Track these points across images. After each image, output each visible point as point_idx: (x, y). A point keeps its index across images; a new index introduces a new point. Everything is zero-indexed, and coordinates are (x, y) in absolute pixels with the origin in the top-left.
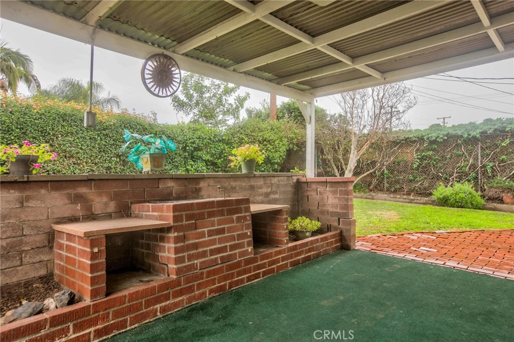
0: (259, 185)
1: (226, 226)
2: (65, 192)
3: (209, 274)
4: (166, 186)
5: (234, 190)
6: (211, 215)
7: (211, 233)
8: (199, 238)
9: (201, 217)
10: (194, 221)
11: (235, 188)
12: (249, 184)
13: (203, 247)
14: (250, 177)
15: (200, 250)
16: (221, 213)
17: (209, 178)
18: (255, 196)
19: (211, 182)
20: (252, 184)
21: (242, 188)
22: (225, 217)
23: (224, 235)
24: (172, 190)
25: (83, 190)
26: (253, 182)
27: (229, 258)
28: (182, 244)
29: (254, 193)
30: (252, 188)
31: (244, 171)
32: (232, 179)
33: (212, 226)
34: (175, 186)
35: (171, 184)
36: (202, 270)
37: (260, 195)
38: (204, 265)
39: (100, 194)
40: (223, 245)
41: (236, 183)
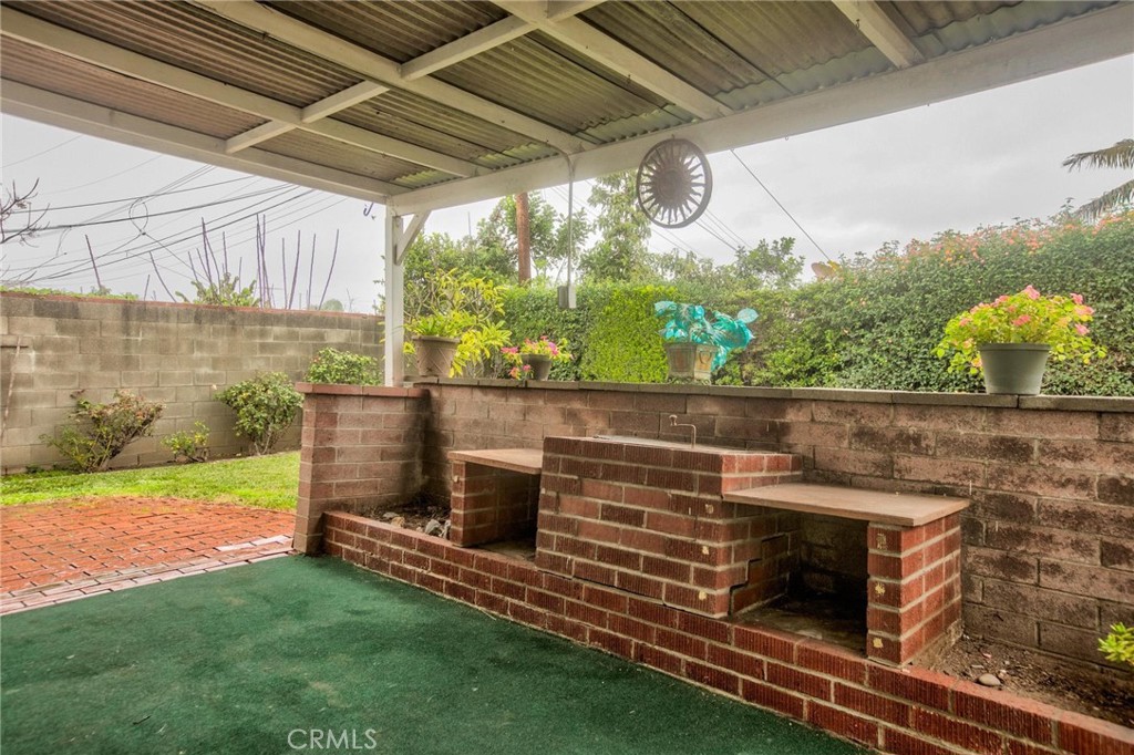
0: (1059, 445)
1: (647, 509)
3: (593, 596)
5: (912, 447)
6: (613, 473)
7: (610, 514)
8: (585, 515)
9: (586, 471)
10: (576, 477)
11: (916, 439)
12: (994, 433)
13: (589, 535)
14: (998, 410)
15: (582, 539)
16: (635, 476)
17: (815, 400)
18: (1024, 480)
19: (823, 414)
20: (1010, 435)
21: (950, 444)
23: (639, 529)
26: (1013, 428)
27: (640, 586)
28: (552, 513)
29: (1023, 471)
30: (1014, 450)
32: (902, 410)
33: (614, 500)
36: (580, 581)
37: (1063, 486)
38: (586, 572)
39: (595, 414)
40: (632, 550)
41: (923, 424)
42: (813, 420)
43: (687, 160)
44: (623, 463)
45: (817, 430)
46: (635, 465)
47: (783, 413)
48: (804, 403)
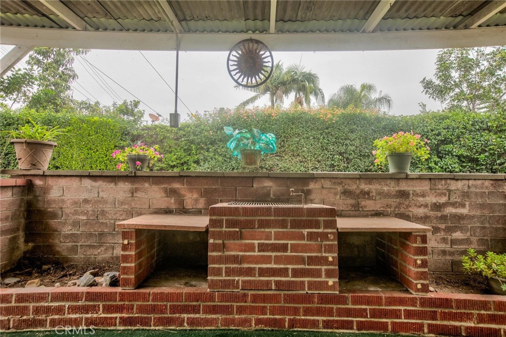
0: (418, 192)
1: (289, 242)
2: (163, 186)
3: (255, 298)
4: (262, 186)
5: (367, 196)
6: (264, 224)
7: (262, 248)
8: (245, 251)
9: (249, 225)
10: (237, 230)
11: (368, 193)
12: (397, 189)
13: (251, 262)
14: (398, 179)
15: (246, 266)
16: (283, 224)
17: (323, 178)
18: (408, 206)
19: (327, 184)
20: (402, 189)
21: (381, 194)
22: (288, 230)
23: (285, 254)
24: (270, 190)
25: (176, 186)
26: (404, 186)
27: (290, 286)
28: (220, 254)
29: (407, 203)
30: (404, 194)
31: (392, 170)
32: (362, 181)
33: (266, 239)
34: (274, 186)
35: (268, 184)
36: (246, 291)
37: (420, 207)
38: (247, 285)
39: (191, 191)
40: (282, 266)
41: (371, 187)
42: (322, 187)
43: (262, 53)
44: (272, 218)
45: (325, 192)
46: (281, 218)
47: (308, 184)
48: (318, 179)
